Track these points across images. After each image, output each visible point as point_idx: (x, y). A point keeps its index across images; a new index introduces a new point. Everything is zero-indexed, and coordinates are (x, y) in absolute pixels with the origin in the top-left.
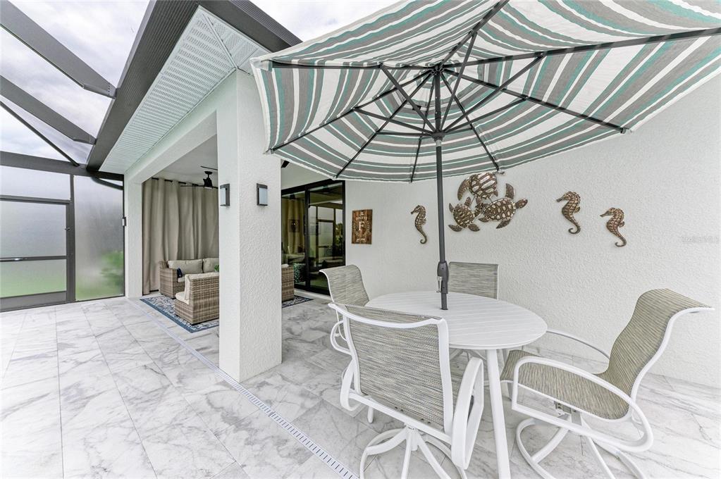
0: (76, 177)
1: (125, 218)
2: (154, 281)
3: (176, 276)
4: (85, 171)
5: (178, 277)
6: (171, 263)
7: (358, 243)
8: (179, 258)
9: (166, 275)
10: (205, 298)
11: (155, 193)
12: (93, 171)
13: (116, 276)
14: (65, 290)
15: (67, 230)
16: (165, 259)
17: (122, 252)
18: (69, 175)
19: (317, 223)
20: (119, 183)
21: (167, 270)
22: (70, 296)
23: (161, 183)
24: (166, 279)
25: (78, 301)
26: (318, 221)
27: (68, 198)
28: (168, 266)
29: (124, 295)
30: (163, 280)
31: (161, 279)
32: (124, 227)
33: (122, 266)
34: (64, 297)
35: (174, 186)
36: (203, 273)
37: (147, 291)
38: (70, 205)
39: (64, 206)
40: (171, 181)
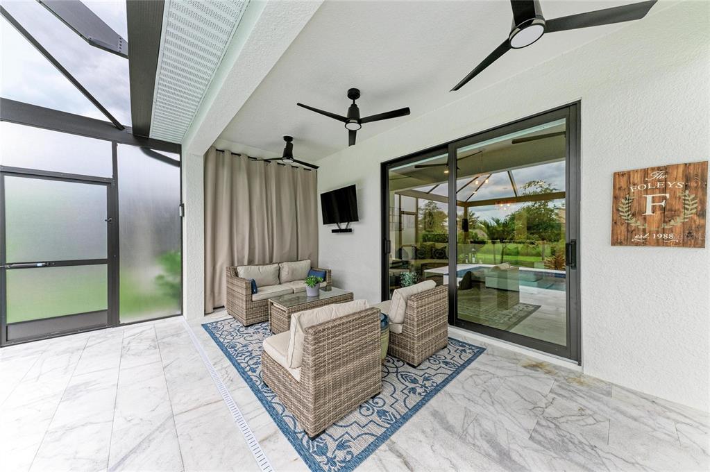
0: (120, 146)
1: (182, 205)
2: (220, 293)
3: (250, 292)
4: (131, 137)
5: (253, 293)
6: (241, 270)
7: (637, 244)
8: (251, 262)
9: (235, 288)
10: (333, 369)
11: (220, 171)
12: (141, 137)
13: (172, 286)
14: (107, 308)
15: (109, 222)
16: (232, 263)
17: (180, 253)
18: (110, 143)
19: (400, 216)
20: (176, 157)
21: (236, 282)
22: (110, 317)
23: (227, 156)
24: (235, 294)
25: (124, 325)
26: (401, 213)
27: (110, 175)
28: (237, 274)
29: (182, 314)
30: (231, 293)
31: (228, 293)
32: (182, 218)
33: (180, 270)
34: (104, 319)
35: (243, 161)
36: (280, 283)
37: (210, 309)
38: (111, 184)
39: (104, 188)
40: (239, 155)
